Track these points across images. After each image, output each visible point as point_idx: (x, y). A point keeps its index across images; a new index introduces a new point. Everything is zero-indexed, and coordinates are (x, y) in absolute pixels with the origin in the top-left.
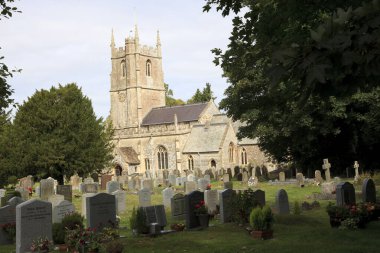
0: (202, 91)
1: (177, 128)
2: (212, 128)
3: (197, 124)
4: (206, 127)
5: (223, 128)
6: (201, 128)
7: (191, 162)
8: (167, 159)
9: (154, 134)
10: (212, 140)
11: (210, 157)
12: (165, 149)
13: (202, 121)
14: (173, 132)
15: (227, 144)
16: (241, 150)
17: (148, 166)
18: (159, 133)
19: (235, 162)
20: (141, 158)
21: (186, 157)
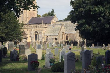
0: (50, 12)
1: (43, 25)
2: (56, 26)
3: (50, 24)
4: (53, 25)
5: (60, 26)
6: (52, 26)
7: (48, 39)
8: (38, 37)
9: (34, 27)
10: (56, 30)
11: (55, 37)
12: (38, 33)
13: (52, 23)
14: (41, 27)
15: (61, 32)
16: (66, 35)
17: (31, 39)
18: (36, 27)
19: (64, 39)
20: (28, 36)
21: (46, 36)
